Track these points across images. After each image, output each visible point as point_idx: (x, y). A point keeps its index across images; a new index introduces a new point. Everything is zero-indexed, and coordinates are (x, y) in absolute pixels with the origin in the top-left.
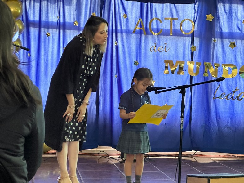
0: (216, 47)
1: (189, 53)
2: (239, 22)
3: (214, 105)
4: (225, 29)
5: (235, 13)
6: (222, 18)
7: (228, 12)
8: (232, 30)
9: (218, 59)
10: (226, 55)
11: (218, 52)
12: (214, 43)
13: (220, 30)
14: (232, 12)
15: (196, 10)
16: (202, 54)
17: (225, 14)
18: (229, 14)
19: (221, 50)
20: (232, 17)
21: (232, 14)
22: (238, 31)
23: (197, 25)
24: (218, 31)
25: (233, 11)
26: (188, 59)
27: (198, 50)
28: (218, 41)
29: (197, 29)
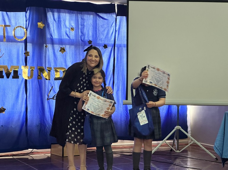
0: (47, 52)
1: (22, 58)
2: (67, 30)
3: (48, 106)
4: (56, 36)
5: (63, 21)
6: (52, 26)
7: (57, 20)
8: (61, 36)
9: (50, 63)
10: (57, 60)
11: (50, 57)
12: (46, 49)
13: (51, 36)
14: (60, 20)
15: (28, 18)
16: (35, 59)
17: (54, 22)
18: (58, 22)
19: (52, 55)
20: (61, 25)
21: (60, 22)
22: (67, 38)
23: (29, 32)
24: (49, 37)
25: (62, 19)
26: (22, 64)
27: (31, 55)
28: (49, 46)
29: (29, 36)
